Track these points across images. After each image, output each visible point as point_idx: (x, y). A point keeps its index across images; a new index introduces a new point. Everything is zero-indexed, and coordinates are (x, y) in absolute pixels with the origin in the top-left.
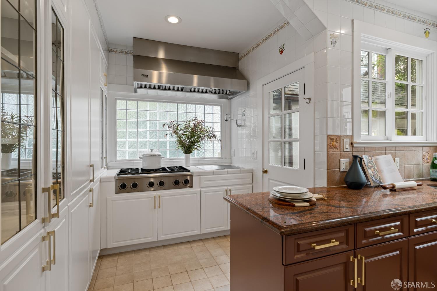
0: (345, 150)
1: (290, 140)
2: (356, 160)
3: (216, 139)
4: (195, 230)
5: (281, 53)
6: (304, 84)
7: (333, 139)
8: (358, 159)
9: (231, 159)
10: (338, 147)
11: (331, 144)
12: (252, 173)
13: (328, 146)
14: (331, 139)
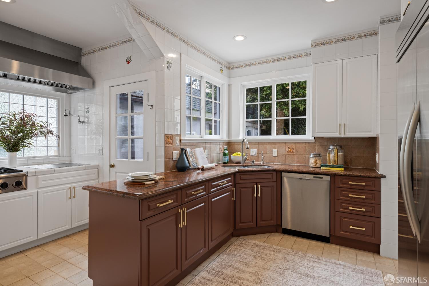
0: (176, 145)
1: (132, 137)
2: (183, 151)
3: (54, 136)
4: (31, 236)
5: (129, 63)
6: (148, 94)
7: (168, 137)
8: (184, 151)
9: (70, 156)
10: (172, 143)
11: (167, 141)
12: (98, 168)
13: (165, 142)
14: (167, 137)
